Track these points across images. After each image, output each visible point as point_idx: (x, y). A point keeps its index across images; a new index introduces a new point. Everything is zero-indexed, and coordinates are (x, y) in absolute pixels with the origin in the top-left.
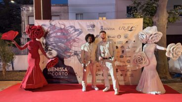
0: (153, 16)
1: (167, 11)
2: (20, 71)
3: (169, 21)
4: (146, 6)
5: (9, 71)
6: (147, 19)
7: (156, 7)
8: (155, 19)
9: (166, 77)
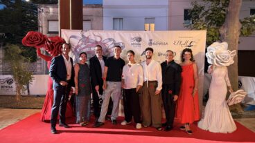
0: (221, 26)
1: (240, 20)
2: (38, 96)
3: (242, 34)
4: (210, 12)
5: (23, 96)
6: (213, 30)
7: (224, 15)
8: (222, 31)
9: (236, 109)
